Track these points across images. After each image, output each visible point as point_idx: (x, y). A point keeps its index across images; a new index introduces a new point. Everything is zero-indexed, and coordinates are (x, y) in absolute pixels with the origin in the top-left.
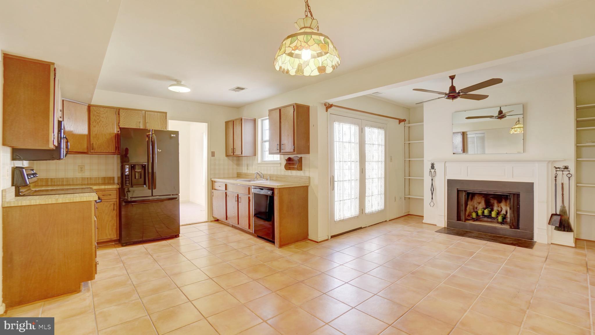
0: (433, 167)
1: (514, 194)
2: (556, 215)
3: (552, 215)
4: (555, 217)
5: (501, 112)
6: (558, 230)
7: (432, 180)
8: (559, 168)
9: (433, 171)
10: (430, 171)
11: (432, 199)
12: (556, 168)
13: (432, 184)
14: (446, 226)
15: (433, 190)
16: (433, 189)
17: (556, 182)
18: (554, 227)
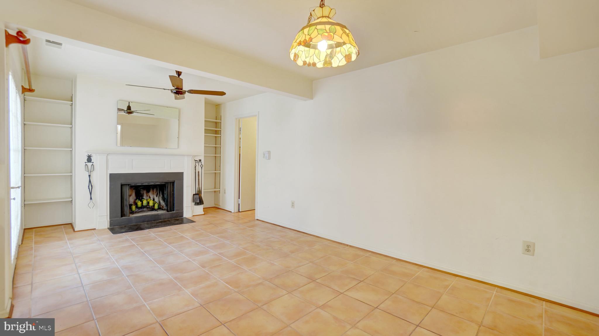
0: (89, 159)
1: (170, 183)
2: (196, 194)
3: (194, 195)
4: (195, 196)
5: (129, 108)
6: (197, 205)
7: (89, 176)
8: (197, 161)
9: (89, 164)
10: (86, 165)
11: (91, 199)
12: (195, 161)
13: (90, 181)
14: (109, 227)
15: (92, 188)
16: (92, 186)
17: (195, 171)
18: (194, 203)
